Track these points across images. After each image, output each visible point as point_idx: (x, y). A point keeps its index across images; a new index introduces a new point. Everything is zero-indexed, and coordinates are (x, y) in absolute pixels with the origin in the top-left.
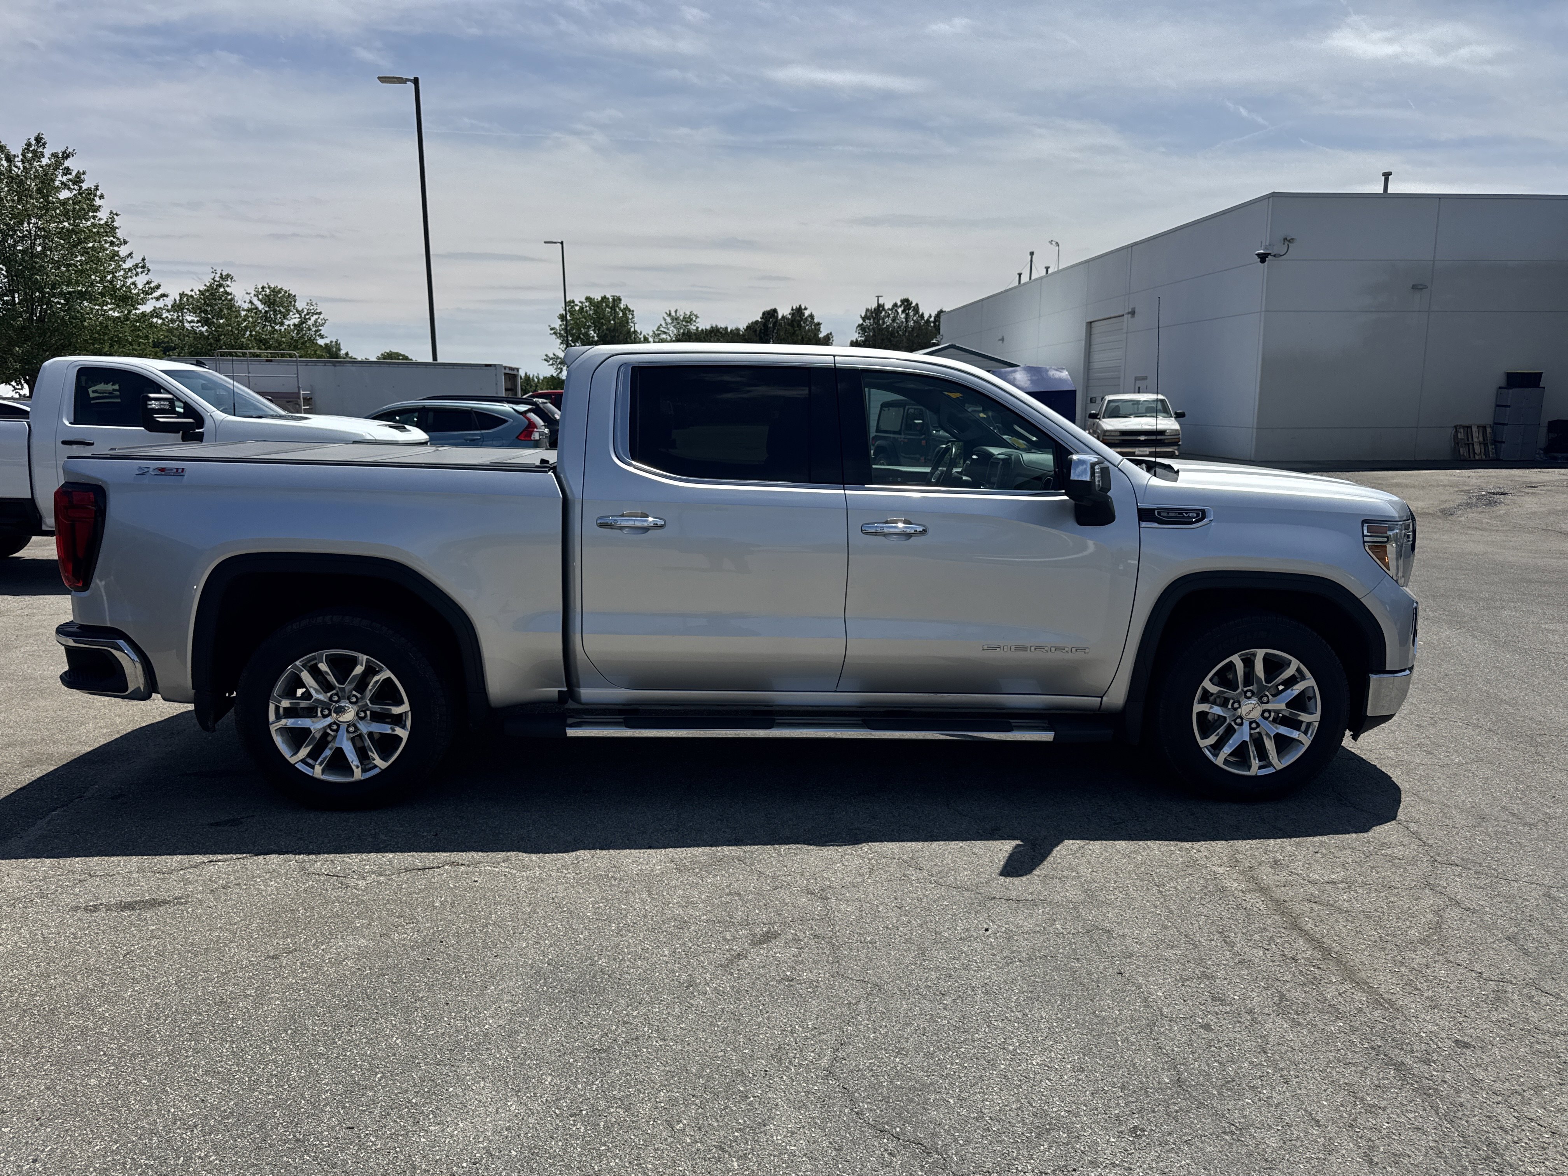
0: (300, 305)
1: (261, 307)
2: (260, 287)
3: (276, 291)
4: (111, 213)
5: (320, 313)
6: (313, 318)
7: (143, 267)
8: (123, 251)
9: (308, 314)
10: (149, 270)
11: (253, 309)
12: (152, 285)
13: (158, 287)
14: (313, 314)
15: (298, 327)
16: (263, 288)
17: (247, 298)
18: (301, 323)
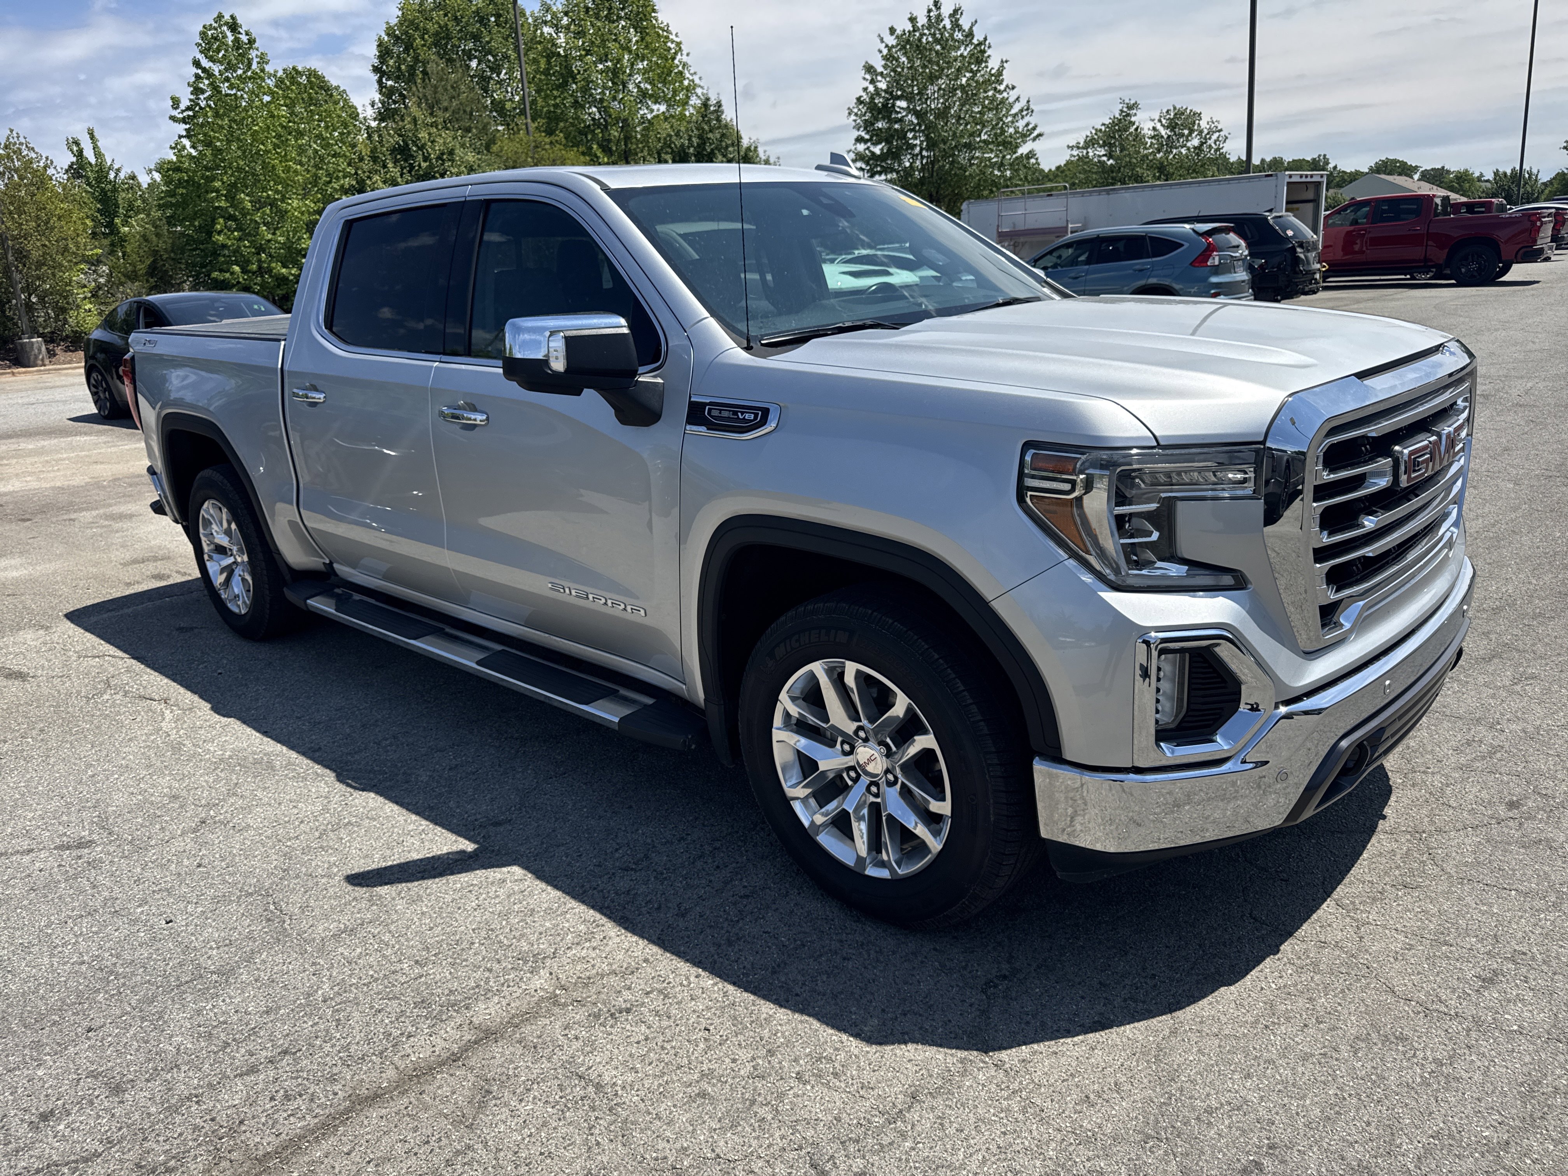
0: (1204, 124)
1: (1164, 132)
2: (1165, 111)
3: (1179, 113)
4: (1002, 61)
5: (1220, 131)
6: (1215, 137)
7: (1028, 109)
8: (1012, 95)
9: (1208, 133)
10: (1032, 111)
11: (1157, 136)
12: (1030, 127)
13: (1034, 128)
14: (1214, 132)
15: (1199, 148)
16: (1168, 112)
17: (1151, 125)
18: (1202, 144)
